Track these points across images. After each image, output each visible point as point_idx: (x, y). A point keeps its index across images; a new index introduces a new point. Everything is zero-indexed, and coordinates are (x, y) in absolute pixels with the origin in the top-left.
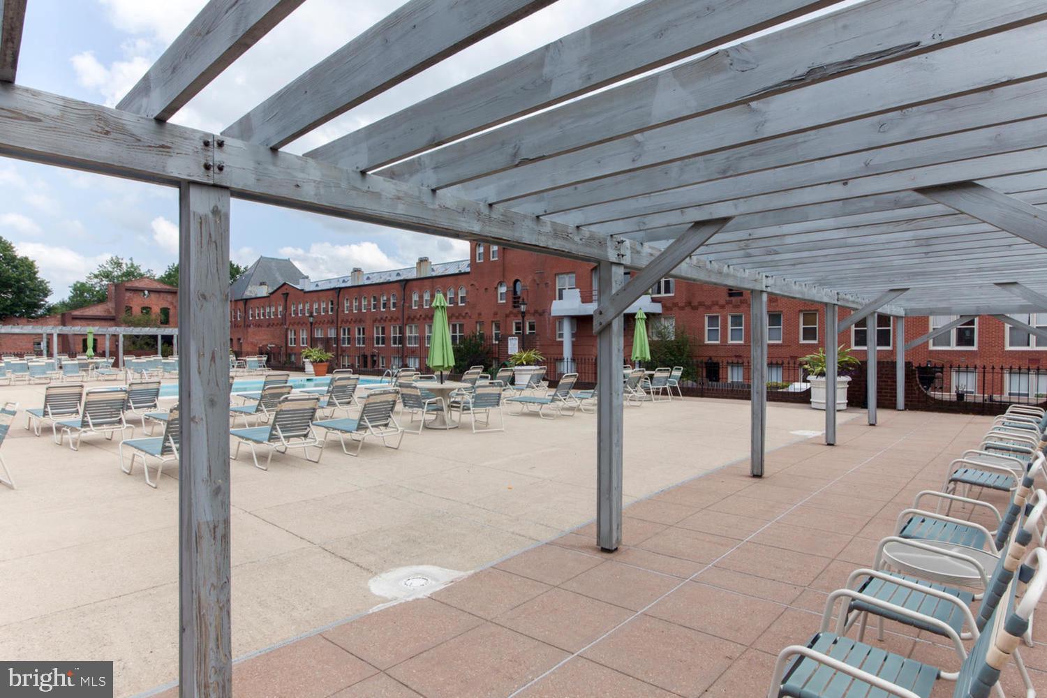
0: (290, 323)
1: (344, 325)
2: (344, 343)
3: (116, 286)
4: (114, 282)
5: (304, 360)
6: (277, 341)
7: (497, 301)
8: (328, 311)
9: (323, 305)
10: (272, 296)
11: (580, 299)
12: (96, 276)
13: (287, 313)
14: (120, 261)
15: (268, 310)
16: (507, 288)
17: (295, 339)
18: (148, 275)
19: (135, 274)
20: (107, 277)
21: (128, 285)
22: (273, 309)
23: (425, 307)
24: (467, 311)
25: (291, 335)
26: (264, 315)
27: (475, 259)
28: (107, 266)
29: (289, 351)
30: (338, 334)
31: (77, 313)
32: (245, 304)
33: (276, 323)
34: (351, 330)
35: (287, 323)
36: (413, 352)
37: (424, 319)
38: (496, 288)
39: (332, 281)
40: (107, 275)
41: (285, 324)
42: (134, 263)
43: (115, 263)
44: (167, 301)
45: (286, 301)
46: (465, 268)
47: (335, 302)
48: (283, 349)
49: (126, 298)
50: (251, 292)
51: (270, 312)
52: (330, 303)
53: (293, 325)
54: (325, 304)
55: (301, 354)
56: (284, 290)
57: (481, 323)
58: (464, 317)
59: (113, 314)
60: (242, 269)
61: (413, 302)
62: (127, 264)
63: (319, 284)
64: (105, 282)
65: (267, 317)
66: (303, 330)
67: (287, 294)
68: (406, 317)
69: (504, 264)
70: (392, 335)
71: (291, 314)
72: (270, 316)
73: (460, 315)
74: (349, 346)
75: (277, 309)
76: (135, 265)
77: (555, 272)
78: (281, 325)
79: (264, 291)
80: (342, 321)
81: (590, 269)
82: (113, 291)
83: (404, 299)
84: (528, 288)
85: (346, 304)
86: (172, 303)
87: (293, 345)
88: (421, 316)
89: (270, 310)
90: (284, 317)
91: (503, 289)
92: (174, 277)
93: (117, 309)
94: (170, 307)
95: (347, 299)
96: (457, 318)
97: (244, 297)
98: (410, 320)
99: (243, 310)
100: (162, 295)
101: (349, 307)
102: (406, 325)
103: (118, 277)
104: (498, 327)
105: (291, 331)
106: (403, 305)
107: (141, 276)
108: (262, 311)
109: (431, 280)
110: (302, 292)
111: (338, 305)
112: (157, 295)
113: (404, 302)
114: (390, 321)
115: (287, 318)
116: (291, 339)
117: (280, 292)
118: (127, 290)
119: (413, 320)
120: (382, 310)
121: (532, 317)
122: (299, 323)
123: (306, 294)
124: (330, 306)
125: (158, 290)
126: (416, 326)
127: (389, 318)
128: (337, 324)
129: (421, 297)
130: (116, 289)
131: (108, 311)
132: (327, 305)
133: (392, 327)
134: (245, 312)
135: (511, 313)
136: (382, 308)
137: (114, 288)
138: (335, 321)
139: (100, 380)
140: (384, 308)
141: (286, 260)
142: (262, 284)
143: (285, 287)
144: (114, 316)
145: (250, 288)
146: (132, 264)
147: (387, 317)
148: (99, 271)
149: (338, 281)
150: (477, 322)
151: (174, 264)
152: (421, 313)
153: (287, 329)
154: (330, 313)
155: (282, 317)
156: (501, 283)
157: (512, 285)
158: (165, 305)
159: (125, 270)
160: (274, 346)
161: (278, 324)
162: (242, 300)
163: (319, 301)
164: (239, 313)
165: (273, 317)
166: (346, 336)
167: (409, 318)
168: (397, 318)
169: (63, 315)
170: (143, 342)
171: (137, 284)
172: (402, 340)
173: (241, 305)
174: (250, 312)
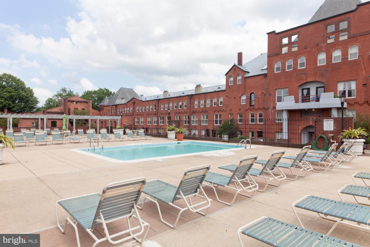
0: (136, 115)
1: (161, 116)
2: (161, 123)
3: (64, 99)
4: (63, 98)
5: (167, 132)
6: (130, 122)
7: (241, 103)
8: (153, 110)
9: (151, 107)
10: (128, 103)
11: (294, 101)
12: (56, 96)
13: (135, 111)
14: (66, 89)
15: (126, 109)
16: (247, 97)
17: (138, 121)
18: (77, 95)
19: (72, 95)
20: (60, 96)
21: (69, 99)
22: (128, 109)
23: (201, 107)
24: (224, 108)
25: (136, 120)
26: (124, 111)
27: (229, 84)
28: (60, 91)
29: (135, 127)
30: (158, 120)
31: (49, 110)
32: (116, 107)
33: (129, 115)
34: (164, 118)
35: (135, 115)
36: (195, 127)
37: (201, 112)
38: (240, 97)
39: (152, 97)
40: (60, 95)
41: (134, 115)
42: (71, 90)
43: (64, 90)
44: (84, 106)
45: (134, 105)
46: (224, 88)
47: (157, 105)
48: (133, 126)
49: (68, 105)
50: (118, 102)
51: (127, 110)
52: (154, 106)
53: (137, 116)
54: (152, 106)
55: (166, 129)
56: (133, 101)
57: (232, 114)
58: (222, 111)
59: (63, 111)
60: (113, 93)
61: (195, 105)
62: (68, 91)
63: (146, 98)
64: (60, 98)
65: (126, 112)
66: (142, 118)
67: (135, 102)
68: (191, 111)
69: (245, 85)
70: (184, 120)
71: (136, 111)
72: (127, 112)
73: (220, 110)
74: (163, 124)
75: (130, 109)
76: (71, 91)
77: (275, 88)
78: (132, 116)
79: (123, 102)
80: (160, 114)
81: (298, 86)
82: (63, 102)
83: (191, 104)
84: (259, 97)
85: (162, 106)
86: (86, 107)
87: (137, 124)
88: (199, 111)
89: (127, 109)
90: (133, 112)
91: (244, 98)
92: (86, 96)
93: (65, 109)
94: (85, 108)
95: (162, 104)
96: (218, 112)
97: (115, 104)
98: (193, 113)
99: (115, 109)
100: (82, 103)
101: (163, 107)
102: (191, 115)
103: (65, 96)
104: (241, 116)
105: (136, 118)
106: (190, 106)
107: (74, 95)
108: (123, 110)
109: (204, 94)
110: (141, 101)
111: (158, 107)
112: (80, 103)
113: (190, 105)
114: (183, 113)
115: (134, 112)
116: (136, 122)
117: (132, 101)
118: (68, 101)
119: (195, 113)
120: (179, 108)
121: (261, 111)
122: (140, 115)
123: (143, 102)
124: (154, 107)
125: (81, 101)
126: (196, 116)
127: (183, 112)
128: (158, 115)
129: (199, 102)
130: (64, 101)
131: (61, 110)
132: (153, 107)
133: (184, 117)
134: (116, 110)
135: (249, 109)
136: (179, 107)
137: (63, 100)
138: (157, 114)
139: (72, 143)
140: (180, 108)
141: (131, 89)
142: (122, 98)
143: (134, 99)
144: (63, 112)
145: (117, 100)
146: (70, 91)
147: (182, 112)
148: (57, 94)
149: (155, 97)
150: (229, 114)
151: (86, 91)
152: (199, 110)
153: (135, 117)
154: (154, 110)
155: (132, 112)
156: (242, 95)
157: (249, 95)
158: (83, 107)
159: (67, 93)
160: (128, 124)
161: (130, 115)
162: (115, 105)
163: (149, 105)
164: (113, 111)
165: (128, 112)
166: (162, 120)
167: (193, 112)
168: (187, 112)
169: (44, 111)
170: (82, 123)
171: (72, 99)
172: (189, 122)
173: (114, 107)
174: (118, 110)
